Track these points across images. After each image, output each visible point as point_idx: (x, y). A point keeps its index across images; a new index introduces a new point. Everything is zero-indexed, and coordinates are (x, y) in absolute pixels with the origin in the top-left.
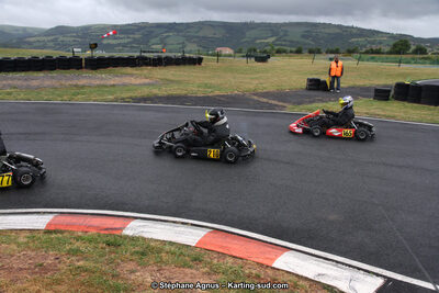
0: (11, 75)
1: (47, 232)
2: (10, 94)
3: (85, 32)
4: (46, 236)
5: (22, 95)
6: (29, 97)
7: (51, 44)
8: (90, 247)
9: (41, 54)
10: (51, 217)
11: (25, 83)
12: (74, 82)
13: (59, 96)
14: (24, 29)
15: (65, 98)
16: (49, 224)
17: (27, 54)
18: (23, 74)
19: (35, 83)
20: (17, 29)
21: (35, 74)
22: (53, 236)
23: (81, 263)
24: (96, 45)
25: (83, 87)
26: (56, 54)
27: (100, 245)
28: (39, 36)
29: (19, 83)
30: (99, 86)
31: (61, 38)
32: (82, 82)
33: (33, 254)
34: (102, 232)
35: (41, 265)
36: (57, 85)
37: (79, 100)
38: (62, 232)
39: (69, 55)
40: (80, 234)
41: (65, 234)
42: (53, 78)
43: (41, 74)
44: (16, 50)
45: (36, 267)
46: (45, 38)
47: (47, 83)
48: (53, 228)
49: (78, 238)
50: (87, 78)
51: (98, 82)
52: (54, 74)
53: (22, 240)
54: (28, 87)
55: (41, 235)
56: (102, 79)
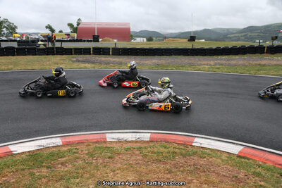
0: (220, 57)
1: (239, 156)
2: (218, 68)
3: (267, 29)
4: (238, 159)
5: (225, 70)
6: (229, 70)
7: (243, 38)
8: (269, 174)
9: (239, 44)
10: (241, 148)
11: (227, 62)
12: (258, 63)
13: (247, 71)
14: (228, 30)
15: (252, 72)
16: (240, 152)
17: (230, 44)
18: (226, 57)
19: (234, 62)
20: (223, 30)
21: (234, 57)
22: (243, 160)
23: (262, 183)
24: (276, 37)
25: (264, 65)
26: (248, 44)
27: (276, 175)
28: (236, 33)
29: (224, 62)
30: (275, 65)
31: (250, 34)
32: (263, 62)
33: (231, 168)
34: (277, 166)
35: (236, 177)
36: (247, 64)
37: (262, 74)
38: (248, 159)
39: (256, 45)
40: (261, 163)
41: (251, 161)
42: (245, 59)
43: (237, 57)
44: (223, 43)
45: (233, 177)
46: (240, 35)
47: (241, 62)
48: (242, 155)
49: (259, 166)
50: (267, 60)
51: (275, 63)
52: (245, 57)
53: (224, 158)
54: (229, 65)
55: (235, 157)
56: (278, 60)
